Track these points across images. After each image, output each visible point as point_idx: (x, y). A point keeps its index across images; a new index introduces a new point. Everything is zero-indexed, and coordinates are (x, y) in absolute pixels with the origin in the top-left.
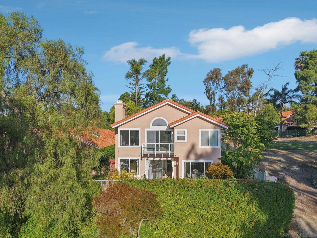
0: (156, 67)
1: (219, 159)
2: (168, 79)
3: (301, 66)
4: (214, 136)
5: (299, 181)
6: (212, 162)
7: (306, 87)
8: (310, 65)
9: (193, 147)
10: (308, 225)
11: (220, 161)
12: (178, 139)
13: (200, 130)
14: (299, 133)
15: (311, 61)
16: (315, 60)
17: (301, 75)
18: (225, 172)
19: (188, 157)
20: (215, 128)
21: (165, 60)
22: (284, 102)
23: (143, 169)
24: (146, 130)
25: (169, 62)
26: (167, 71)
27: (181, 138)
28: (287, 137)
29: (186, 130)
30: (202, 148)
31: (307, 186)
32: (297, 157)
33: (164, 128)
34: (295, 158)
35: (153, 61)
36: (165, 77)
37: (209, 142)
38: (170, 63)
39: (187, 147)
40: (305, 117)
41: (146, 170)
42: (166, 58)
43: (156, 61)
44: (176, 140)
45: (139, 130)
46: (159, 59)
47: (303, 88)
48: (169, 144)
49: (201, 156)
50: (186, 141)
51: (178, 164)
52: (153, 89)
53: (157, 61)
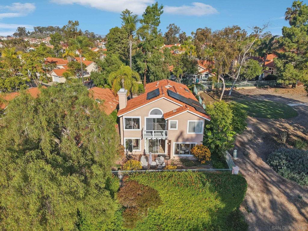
0: (148, 18)
1: (201, 142)
2: (160, 30)
3: (290, 17)
4: (198, 125)
5: (259, 155)
6: (196, 144)
7: (289, 45)
8: (298, 22)
9: (181, 133)
10: (253, 201)
11: (202, 143)
12: (171, 127)
13: (189, 121)
14: (276, 84)
15: (299, 18)
16: (303, 17)
17: (288, 32)
18: (205, 153)
19: (177, 140)
20: (199, 120)
21: (158, 8)
22: (268, 52)
23: (143, 145)
24: (145, 118)
25: (161, 10)
26: (159, 22)
27: (173, 126)
28: (265, 87)
29: (177, 121)
30: (189, 134)
31: (263, 161)
32: (263, 128)
33: (160, 116)
34: (262, 129)
35: (146, 10)
36: (158, 27)
37: (194, 130)
38: (163, 11)
39: (178, 134)
40: (282, 75)
41: (145, 146)
42: (159, 7)
43: (148, 10)
44: (169, 128)
45: (140, 117)
46: (152, 8)
47: (286, 45)
48: (164, 131)
49: (187, 140)
50: (177, 129)
51: (171, 144)
52: (145, 39)
53: (150, 11)
